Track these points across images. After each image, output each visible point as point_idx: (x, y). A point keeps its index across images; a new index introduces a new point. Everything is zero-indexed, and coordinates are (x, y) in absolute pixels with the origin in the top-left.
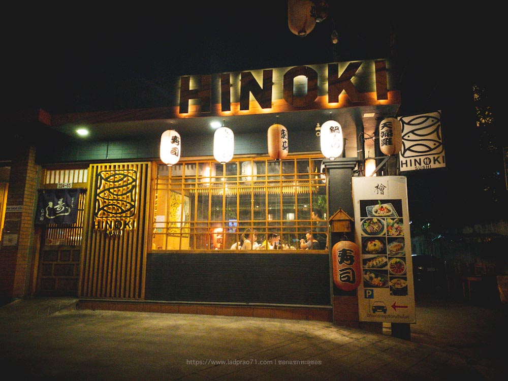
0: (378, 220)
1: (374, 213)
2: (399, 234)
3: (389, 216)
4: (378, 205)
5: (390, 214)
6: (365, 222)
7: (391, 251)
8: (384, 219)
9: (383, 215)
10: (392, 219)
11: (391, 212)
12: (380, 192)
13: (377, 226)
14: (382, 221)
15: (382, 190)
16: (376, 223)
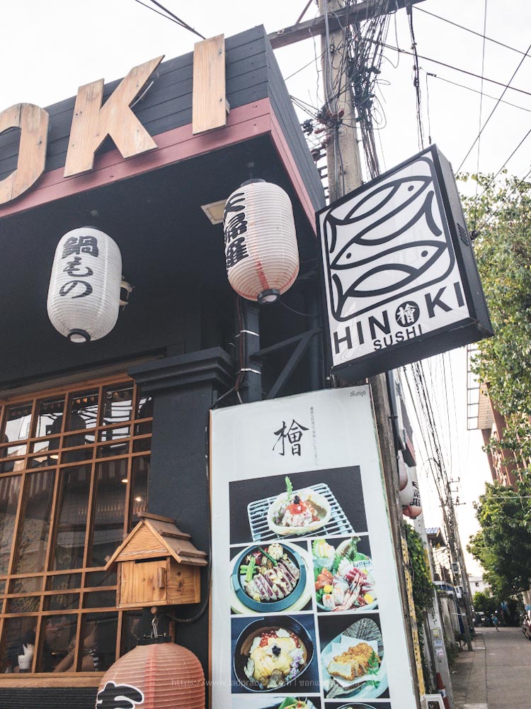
0: (286, 550)
1: (272, 526)
2: (362, 602)
3: (320, 532)
4: (283, 496)
5: (324, 522)
6: (244, 562)
7: (333, 676)
8: (303, 545)
9: (301, 530)
10: (330, 542)
11: (328, 517)
12: (288, 446)
13: (281, 574)
14: (298, 551)
15: (296, 440)
16: (280, 561)
